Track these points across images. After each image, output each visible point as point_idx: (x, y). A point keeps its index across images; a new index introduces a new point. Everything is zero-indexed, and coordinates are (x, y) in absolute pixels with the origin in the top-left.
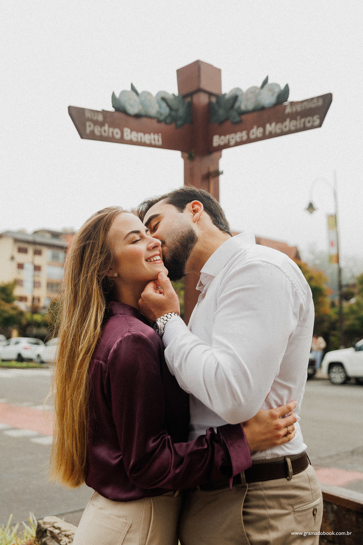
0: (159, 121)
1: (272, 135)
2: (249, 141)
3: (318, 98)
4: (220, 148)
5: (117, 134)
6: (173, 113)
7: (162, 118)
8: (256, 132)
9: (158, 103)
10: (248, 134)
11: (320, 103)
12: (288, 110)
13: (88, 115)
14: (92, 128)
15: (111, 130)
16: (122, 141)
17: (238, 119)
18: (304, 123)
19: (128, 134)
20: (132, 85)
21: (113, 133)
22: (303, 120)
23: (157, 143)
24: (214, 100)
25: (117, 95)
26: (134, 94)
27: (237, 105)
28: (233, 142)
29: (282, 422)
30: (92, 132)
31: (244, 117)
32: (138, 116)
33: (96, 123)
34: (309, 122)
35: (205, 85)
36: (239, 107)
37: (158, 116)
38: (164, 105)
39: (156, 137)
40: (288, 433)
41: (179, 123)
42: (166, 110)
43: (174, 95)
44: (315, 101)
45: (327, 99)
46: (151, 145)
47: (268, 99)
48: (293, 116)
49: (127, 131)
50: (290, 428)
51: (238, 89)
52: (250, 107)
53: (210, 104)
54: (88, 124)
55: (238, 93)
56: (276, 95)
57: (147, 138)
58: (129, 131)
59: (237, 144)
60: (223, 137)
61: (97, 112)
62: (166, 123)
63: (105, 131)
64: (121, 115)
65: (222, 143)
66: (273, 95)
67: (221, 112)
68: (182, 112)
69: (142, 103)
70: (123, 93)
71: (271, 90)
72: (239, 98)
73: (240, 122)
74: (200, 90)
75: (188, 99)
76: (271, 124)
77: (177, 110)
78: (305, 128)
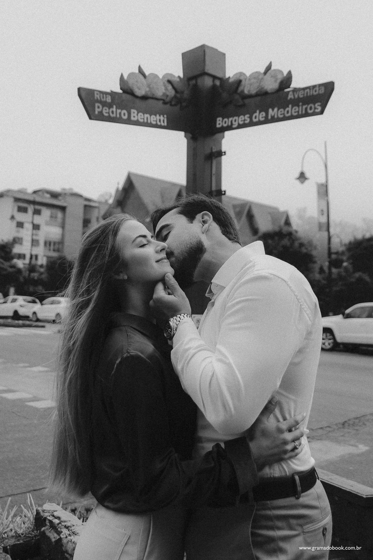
0: (165, 103)
1: (274, 120)
2: (252, 124)
3: (320, 85)
4: (223, 130)
5: (124, 114)
6: (178, 95)
7: (168, 100)
8: (259, 116)
9: (165, 86)
10: (251, 118)
11: (322, 91)
12: (290, 96)
13: (97, 96)
14: (100, 110)
15: (119, 111)
16: (128, 122)
17: (241, 103)
18: (306, 109)
19: (135, 115)
20: (140, 67)
21: (120, 113)
22: (304, 107)
23: (163, 124)
24: (218, 83)
25: (125, 77)
26: (141, 77)
27: (240, 89)
28: (235, 125)
29: (288, 436)
30: (101, 113)
31: (247, 101)
32: (145, 98)
33: (104, 104)
34: (311, 108)
35: (210, 68)
36: (243, 91)
37: (164, 98)
38: (170, 87)
39: (162, 118)
40: (295, 448)
41: (184, 104)
42: (171, 92)
43: (179, 77)
44: (317, 89)
45: (329, 88)
46: (156, 126)
47: (271, 85)
48: (295, 102)
49: (134, 112)
50: (297, 443)
51: (241, 74)
52: (253, 92)
53: (214, 87)
54: (97, 105)
55: (242, 78)
56: (279, 81)
57: (153, 119)
58: (136, 112)
59: (240, 127)
60: (226, 119)
61: (106, 93)
62: (171, 105)
63: (113, 112)
64: (129, 97)
65: (225, 125)
66: (276, 81)
67: (225, 95)
68: (187, 94)
69: (149, 86)
70: (131, 75)
71: (274, 77)
72: (243, 83)
73: (244, 105)
74: (204, 74)
75: (194, 82)
76: (273, 110)
77: (182, 92)
78: (306, 115)
